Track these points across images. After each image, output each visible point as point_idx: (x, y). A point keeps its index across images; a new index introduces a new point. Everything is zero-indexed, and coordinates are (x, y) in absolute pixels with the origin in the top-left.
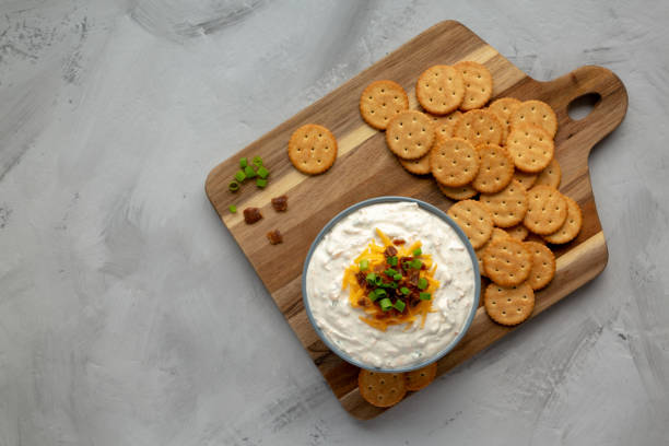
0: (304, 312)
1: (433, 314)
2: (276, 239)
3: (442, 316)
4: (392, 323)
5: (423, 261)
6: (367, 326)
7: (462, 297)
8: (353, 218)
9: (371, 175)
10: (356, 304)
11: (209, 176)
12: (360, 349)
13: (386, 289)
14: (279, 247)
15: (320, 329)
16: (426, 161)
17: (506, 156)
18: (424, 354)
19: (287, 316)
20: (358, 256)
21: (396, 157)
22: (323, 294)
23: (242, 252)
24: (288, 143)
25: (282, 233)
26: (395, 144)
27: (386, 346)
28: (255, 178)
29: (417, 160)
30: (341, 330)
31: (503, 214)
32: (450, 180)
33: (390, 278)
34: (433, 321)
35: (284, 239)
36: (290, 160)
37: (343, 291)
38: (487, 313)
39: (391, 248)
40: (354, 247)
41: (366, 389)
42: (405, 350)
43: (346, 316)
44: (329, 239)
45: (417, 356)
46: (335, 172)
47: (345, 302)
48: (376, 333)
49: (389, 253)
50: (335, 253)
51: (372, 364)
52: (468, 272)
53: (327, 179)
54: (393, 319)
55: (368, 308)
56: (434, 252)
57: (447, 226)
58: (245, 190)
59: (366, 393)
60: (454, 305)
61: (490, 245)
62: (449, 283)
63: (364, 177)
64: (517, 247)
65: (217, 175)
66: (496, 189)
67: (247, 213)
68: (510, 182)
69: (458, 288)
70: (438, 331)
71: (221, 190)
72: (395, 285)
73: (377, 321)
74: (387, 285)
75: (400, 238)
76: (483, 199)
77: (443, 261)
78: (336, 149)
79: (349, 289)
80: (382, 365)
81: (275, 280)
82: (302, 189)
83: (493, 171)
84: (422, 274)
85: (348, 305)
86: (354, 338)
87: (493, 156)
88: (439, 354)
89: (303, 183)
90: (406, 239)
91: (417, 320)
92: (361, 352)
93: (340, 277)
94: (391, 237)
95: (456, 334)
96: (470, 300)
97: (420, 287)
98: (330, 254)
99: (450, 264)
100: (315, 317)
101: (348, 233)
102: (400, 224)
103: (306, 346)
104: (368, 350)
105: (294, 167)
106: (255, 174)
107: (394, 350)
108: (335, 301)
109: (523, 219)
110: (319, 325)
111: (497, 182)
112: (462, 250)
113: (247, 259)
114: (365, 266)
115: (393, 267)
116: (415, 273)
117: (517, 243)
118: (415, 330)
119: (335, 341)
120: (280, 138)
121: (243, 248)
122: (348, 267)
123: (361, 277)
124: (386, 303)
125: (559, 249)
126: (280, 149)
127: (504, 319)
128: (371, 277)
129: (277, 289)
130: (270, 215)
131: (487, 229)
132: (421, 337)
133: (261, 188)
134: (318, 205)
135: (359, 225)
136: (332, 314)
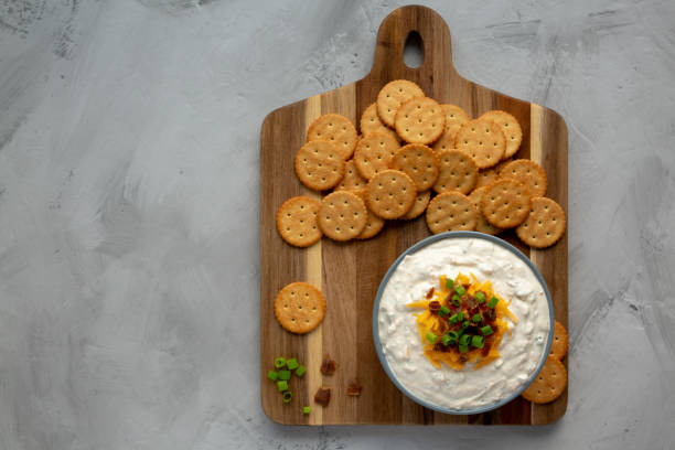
1: (511, 305)
2: (356, 389)
9: (354, 272)
12: (500, 387)
13: (464, 333)
14: (364, 390)
15: (461, 410)
21: (353, 241)
22: (432, 388)
23: (349, 426)
24: (281, 326)
25: (354, 380)
26: (341, 234)
28: (293, 374)
29: (367, 224)
30: (474, 392)
31: (462, 181)
32: (403, 208)
33: (457, 324)
35: (360, 383)
36: (297, 335)
38: (538, 250)
39: (431, 305)
42: (528, 349)
43: (465, 380)
44: (388, 351)
45: (539, 341)
50: (405, 355)
54: (494, 342)
55: (470, 358)
56: (459, 269)
58: (297, 390)
59: (541, 398)
63: (352, 277)
65: (269, 405)
66: (435, 174)
67: (317, 400)
70: (529, 310)
71: (284, 411)
72: (467, 323)
73: (486, 358)
74: (462, 330)
75: (427, 291)
76: (438, 189)
78: (313, 288)
82: (329, 338)
83: (420, 167)
84: (471, 292)
86: (489, 386)
87: (407, 159)
89: (323, 334)
90: (431, 286)
92: (504, 387)
93: (427, 364)
94: (423, 297)
95: (542, 294)
97: (482, 302)
98: (403, 360)
105: (305, 334)
106: (290, 372)
107: (521, 357)
108: (445, 382)
111: (431, 169)
112: (471, 244)
114: (433, 336)
115: (450, 315)
116: (466, 298)
117: (495, 185)
118: (515, 329)
119: (480, 403)
120: (272, 331)
121: (346, 423)
123: (440, 347)
124: (477, 340)
127: (553, 237)
128: (446, 339)
132: (525, 327)
134: (351, 334)
136: (454, 392)
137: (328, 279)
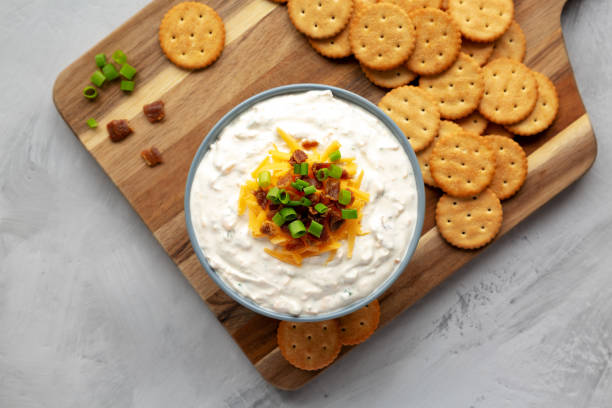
1: (362, 238)
2: (154, 160)
3: (376, 239)
4: (308, 254)
5: (344, 168)
6: (276, 261)
7: (401, 212)
8: (247, 118)
9: (273, 64)
10: (258, 232)
11: (56, 83)
12: (270, 292)
13: (295, 208)
14: (159, 171)
15: (213, 270)
16: (343, 40)
17: (449, 22)
18: (355, 293)
19: (177, 261)
20: (256, 167)
21: (305, 38)
22: (213, 223)
23: (109, 179)
24: (159, 30)
25: (160, 150)
26: (301, 20)
27: (304, 285)
28: (118, 80)
29: (332, 39)
30: (242, 269)
31: (452, 101)
32: (378, 62)
33: (300, 192)
34: (363, 247)
35: (165, 158)
36: (163, 53)
37: (241, 216)
38: (440, 235)
39: (298, 153)
40: (250, 156)
41: (289, 349)
42: (329, 289)
43: (248, 249)
44: (217, 149)
45: (346, 295)
46: (225, 63)
47: (245, 231)
48: (289, 269)
49: (297, 160)
50: (224, 168)
51: (288, 313)
52: (405, 178)
53: (215, 74)
54: (310, 249)
55: (273, 236)
56: (358, 154)
57: (373, 120)
58: (106, 97)
59: (289, 354)
60: (391, 224)
61: (438, 144)
62: (381, 194)
63: (265, 67)
64: (473, 144)
65: (68, 80)
66: (440, 67)
68: (457, 58)
69: (395, 201)
70: (370, 261)
71: (74, 99)
72: (307, 202)
73: (288, 253)
74: (296, 203)
75: (310, 139)
76: (424, 83)
77: (371, 164)
78: (224, 33)
79: (248, 213)
80: (302, 312)
81: (157, 213)
82: (183, 91)
83: (433, 44)
84: (344, 185)
85: (248, 234)
86: (260, 279)
87: (431, 24)
88: (377, 292)
89: (184, 80)
90: (318, 141)
91: (341, 247)
92: (272, 296)
93: (234, 198)
94: (299, 139)
95: (397, 262)
96: (413, 216)
97: (342, 202)
98: (219, 168)
99: (381, 168)
100: (207, 254)
101: (240, 138)
102: (310, 121)
103: (204, 298)
104: (281, 293)
105: (170, 61)
106: (117, 75)
107: (315, 290)
108: (230, 230)
109: (479, 105)
110: (212, 264)
111: (440, 58)
112: (395, 149)
113: (117, 188)
114: (265, 179)
115: (303, 178)
116: (334, 184)
117: (473, 137)
118: (341, 261)
119: (236, 284)
120: (146, 25)
121: (111, 176)
122: (243, 184)
123: (261, 195)
124: (297, 227)
125: (530, 142)
126: (149, 38)
127: (464, 241)
128: (274, 193)
129: (158, 228)
130: (142, 129)
131: (432, 123)
132: (348, 270)
133: (128, 93)
134: (205, 110)
135: (255, 126)
136: (227, 248)
137: (244, 43)
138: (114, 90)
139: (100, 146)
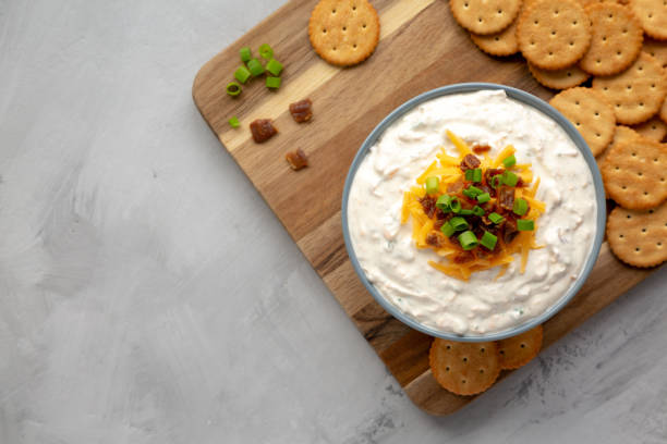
0: (347, 264)
1: (536, 252)
2: (300, 163)
3: (552, 253)
4: (478, 268)
5: (519, 175)
6: (440, 275)
7: (579, 225)
8: (411, 119)
9: (431, 62)
10: (423, 243)
11: (197, 77)
12: (432, 308)
13: (466, 217)
14: (304, 174)
15: (371, 283)
16: (510, 35)
17: (630, 17)
18: (527, 312)
19: (322, 273)
20: (422, 172)
21: (467, 33)
22: (373, 232)
23: (251, 183)
24: (308, 23)
25: (306, 153)
26: (464, 14)
27: (471, 302)
28: (263, 76)
29: (496, 35)
30: (403, 282)
31: (629, 104)
32: (548, 60)
33: (472, 201)
34: (538, 262)
35: (311, 161)
36: (312, 47)
37: (403, 226)
38: (611, 251)
39: (470, 157)
40: (416, 160)
41: (443, 370)
42: (498, 307)
43: (410, 261)
44: (378, 152)
45: (516, 314)
46: (378, 60)
47: (408, 242)
48: (455, 283)
49: (468, 166)
50: (386, 172)
51: (451, 331)
52: (585, 187)
53: (367, 71)
54: (479, 262)
55: (441, 247)
56: (533, 160)
57: (550, 123)
58: (250, 94)
59: (442, 377)
60: (568, 238)
61: (612, 151)
62: (558, 204)
63: (422, 64)
64: (653, 152)
65: (209, 76)
66: (618, 67)
67: (254, 127)
68: (637, 57)
69: (573, 212)
70: (545, 276)
71: (215, 97)
72: (480, 211)
73: (455, 266)
74: (470, 212)
75: (482, 143)
76: (598, 84)
77: (548, 172)
78: (379, 26)
79: (412, 223)
80: (467, 331)
81: (301, 221)
82: (333, 88)
83: (610, 42)
84: (519, 193)
85: (412, 245)
86: (422, 294)
87: (610, 20)
88: (550, 311)
89: (334, 79)
90: (491, 144)
91: (514, 261)
92: (435, 313)
93: (397, 205)
94: (470, 143)
95: (573, 279)
96: (591, 229)
97: (518, 212)
98: (380, 173)
99: (558, 176)
100: (364, 266)
101: (405, 140)
102: (482, 123)
103: (351, 314)
104: (445, 309)
105: (319, 56)
106: (262, 71)
107: (483, 307)
108: (392, 240)
109: (660, 110)
110: (370, 277)
111: (619, 57)
112: (575, 156)
113: (259, 193)
114: (433, 185)
115: (475, 184)
116: (508, 192)
117: (652, 145)
118: (512, 277)
119: (395, 300)
120: (294, 17)
121: (253, 179)
122: (408, 190)
123: (429, 204)
124: (468, 238)
126: (298, 32)
127: (639, 259)
128: (444, 200)
129: (304, 234)
130: (287, 129)
131: (607, 128)
132: (522, 286)
133: (273, 90)
134: (356, 111)
135: (421, 127)
136: (388, 260)
137: (400, 39)
138: (259, 87)
139: (242, 148)
